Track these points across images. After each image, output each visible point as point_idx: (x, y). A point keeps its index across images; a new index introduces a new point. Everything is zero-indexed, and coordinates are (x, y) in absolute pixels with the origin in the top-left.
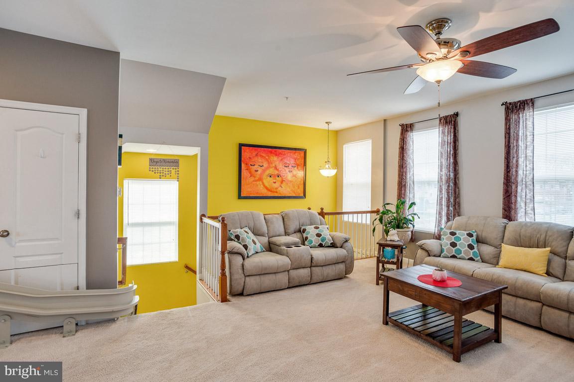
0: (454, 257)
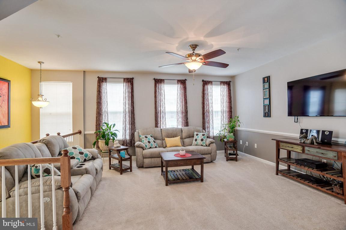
0: (151, 148)
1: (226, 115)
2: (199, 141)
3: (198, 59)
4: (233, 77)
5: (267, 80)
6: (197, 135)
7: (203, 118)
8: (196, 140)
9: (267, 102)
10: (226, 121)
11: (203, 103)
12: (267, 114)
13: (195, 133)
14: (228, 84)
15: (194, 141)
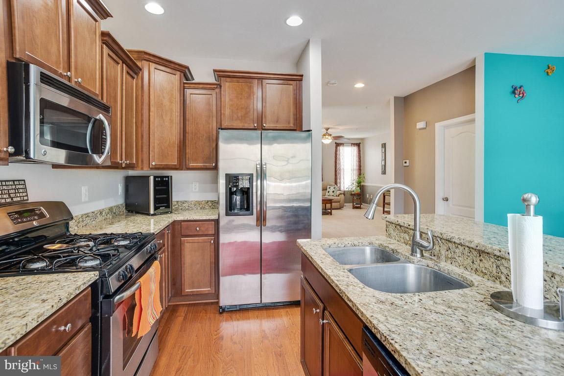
1: (356, 173)
2: (331, 193)
3: (329, 137)
4: (363, 139)
5: (384, 146)
6: (330, 188)
7: (336, 175)
8: (329, 192)
9: (383, 163)
10: (356, 177)
11: (336, 162)
12: (384, 172)
13: (328, 187)
14: (358, 145)
15: (327, 193)
